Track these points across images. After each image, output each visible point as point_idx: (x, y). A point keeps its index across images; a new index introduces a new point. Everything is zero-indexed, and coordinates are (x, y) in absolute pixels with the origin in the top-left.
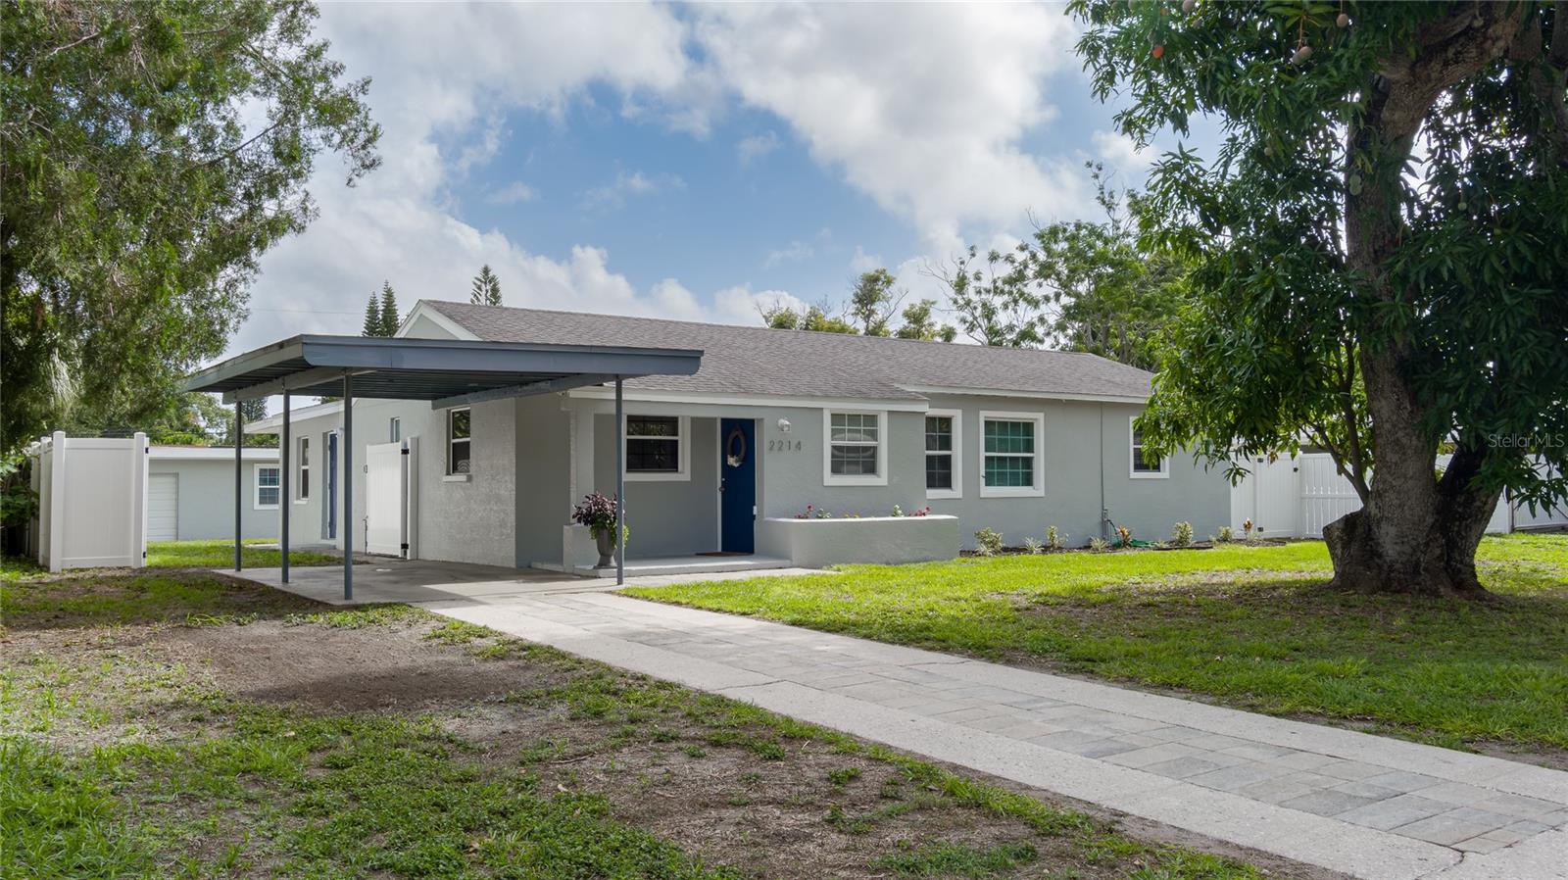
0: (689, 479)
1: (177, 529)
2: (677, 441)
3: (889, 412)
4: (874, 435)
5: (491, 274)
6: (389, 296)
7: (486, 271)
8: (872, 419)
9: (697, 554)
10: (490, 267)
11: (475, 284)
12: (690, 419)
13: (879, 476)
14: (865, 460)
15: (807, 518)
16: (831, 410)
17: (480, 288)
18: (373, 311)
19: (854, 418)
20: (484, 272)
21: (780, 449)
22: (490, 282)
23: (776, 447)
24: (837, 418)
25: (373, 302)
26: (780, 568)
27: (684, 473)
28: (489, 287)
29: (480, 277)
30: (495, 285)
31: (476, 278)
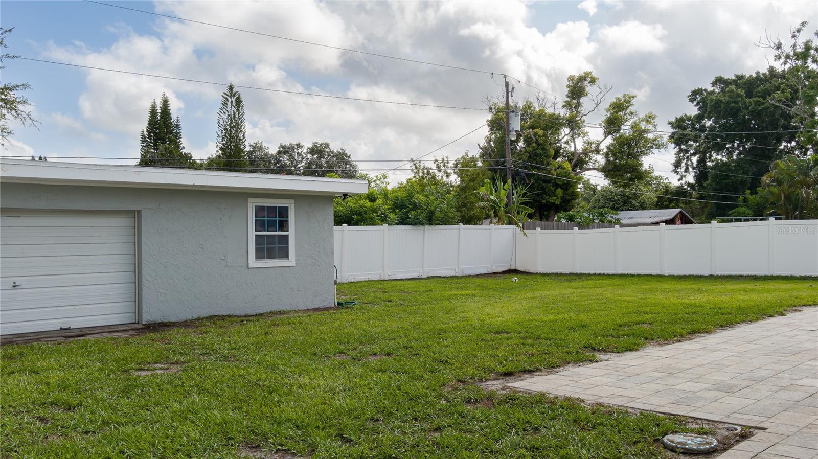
5: (234, 90)
6: (165, 103)
10: (234, 85)
11: (223, 96)
17: (227, 100)
18: (153, 112)
20: (230, 89)
22: (234, 96)
25: (154, 107)
28: (233, 99)
30: (238, 98)
31: (225, 93)
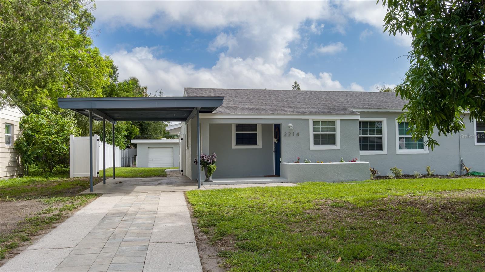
0: (261, 148)
1: (173, 163)
2: (257, 133)
3: (340, 120)
4: (334, 130)
5: (297, 84)
7: (296, 83)
8: (333, 123)
9: (264, 176)
10: (297, 81)
11: (292, 87)
12: (261, 125)
13: (336, 146)
14: (330, 139)
15: (298, 163)
16: (313, 120)
17: (294, 88)
19: (324, 122)
21: (289, 136)
22: (297, 86)
23: (287, 135)
24: (315, 122)
26: (283, 183)
27: (260, 145)
28: (297, 88)
29: (294, 85)
30: (299, 87)
31: (292, 85)
